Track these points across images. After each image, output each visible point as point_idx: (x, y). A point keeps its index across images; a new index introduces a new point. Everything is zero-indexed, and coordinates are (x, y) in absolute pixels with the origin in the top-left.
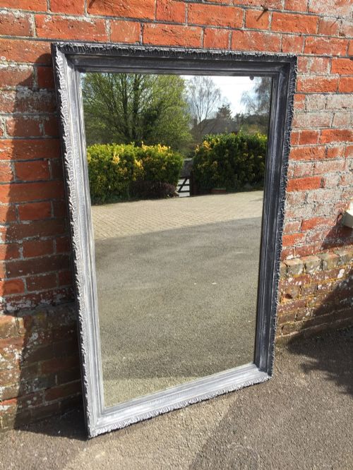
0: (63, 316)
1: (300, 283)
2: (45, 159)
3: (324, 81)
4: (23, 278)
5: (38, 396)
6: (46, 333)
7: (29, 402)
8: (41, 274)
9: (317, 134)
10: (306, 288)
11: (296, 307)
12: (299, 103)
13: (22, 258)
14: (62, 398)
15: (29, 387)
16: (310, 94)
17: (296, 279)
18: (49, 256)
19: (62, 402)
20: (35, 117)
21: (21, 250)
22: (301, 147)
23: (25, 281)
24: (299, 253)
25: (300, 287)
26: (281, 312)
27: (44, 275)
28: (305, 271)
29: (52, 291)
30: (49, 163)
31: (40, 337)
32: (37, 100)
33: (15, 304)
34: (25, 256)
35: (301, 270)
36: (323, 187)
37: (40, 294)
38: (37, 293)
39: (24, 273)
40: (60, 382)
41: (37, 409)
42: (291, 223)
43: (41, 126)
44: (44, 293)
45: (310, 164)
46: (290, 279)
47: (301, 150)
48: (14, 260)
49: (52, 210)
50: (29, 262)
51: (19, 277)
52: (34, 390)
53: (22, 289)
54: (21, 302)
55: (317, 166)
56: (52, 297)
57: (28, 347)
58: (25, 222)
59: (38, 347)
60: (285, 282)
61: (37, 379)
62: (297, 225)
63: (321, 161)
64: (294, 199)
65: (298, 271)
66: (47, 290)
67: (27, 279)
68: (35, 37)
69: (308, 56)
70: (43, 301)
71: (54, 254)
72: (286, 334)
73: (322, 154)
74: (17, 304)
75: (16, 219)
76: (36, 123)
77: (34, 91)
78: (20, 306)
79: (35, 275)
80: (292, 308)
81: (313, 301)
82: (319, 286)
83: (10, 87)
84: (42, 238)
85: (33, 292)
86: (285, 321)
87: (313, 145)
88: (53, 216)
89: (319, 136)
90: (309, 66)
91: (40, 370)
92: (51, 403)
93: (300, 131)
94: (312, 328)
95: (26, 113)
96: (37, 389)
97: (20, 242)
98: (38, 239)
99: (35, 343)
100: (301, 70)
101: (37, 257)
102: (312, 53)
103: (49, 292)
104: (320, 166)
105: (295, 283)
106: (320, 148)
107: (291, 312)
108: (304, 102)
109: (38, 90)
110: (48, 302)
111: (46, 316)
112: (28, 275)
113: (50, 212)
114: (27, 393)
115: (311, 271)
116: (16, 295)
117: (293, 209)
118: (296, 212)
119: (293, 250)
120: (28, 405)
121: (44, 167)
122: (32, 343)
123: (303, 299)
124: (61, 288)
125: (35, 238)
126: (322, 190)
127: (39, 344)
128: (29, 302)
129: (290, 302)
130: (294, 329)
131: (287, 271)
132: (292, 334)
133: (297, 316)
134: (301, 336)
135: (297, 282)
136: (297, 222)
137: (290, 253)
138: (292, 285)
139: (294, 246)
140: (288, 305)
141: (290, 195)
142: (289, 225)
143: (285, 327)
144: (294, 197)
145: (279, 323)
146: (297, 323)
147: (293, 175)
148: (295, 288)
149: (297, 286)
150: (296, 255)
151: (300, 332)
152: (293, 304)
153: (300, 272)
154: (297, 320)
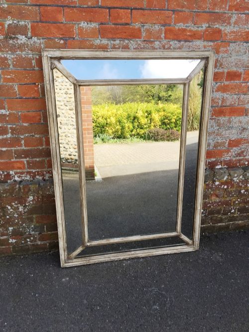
0: (49, 187)
1: (226, 187)
2: (37, 84)
3: (246, 32)
4: (25, 160)
5: (34, 237)
6: (38, 198)
7: (28, 240)
8: (35, 159)
9: (241, 74)
10: (231, 191)
11: (222, 204)
12: (225, 49)
13: (23, 148)
14: (49, 241)
15: (28, 230)
16: (234, 42)
17: (222, 184)
18: (41, 148)
19: (50, 244)
20: (30, 56)
21: (23, 142)
22: (227, 83)
23: (25, 162)
24: (227, 164)
25: (226, 189)
26: (210, 206)
27: (38, 160)
28: (229, 178)
29: (43, 171)
30: (39, 87)
31: (34, 200)
32: (31, 44)
33: (20, 176)
34: (25, 146)
35: (226, 177)
36: (246, 115)
37: (35, 172)
38: (34, 171)
39: (25, 157)
40: (48, 230)
41: (33, 245)
42: (220, 141)
43: (34, 62)
44: (38, 172)
45: (235, 96)
46: (217, 183)
47: (227, 86)
48: (19, 148)
49: (42, 118)
50: (28, 150)
51: (22, 160)
52: (32, 233)
53: (24, 168)
54: (24, 175)
55: (241, 98)
56: (43, 175)
57: (27, 204)
58: (25, 124)
59: (33, 206)
60: (212, 185)
61: (33, 226)
62: (224, 143)
63: (244, 95)
64: (222, 123)
65: (224, 177)
66: (40, 170)
67: (27, 161)
68: (29, 3)
69: (232, 14)
70: (37, 177)
71: (44, 147)
72: (215, 224)
73: (245, 90)
74: (21, 177)
75: (19, 122)
76: (30, 60)
77: (29, 39)
78: (23, 178)
79: (32, 160)
80: (219, 205)
81: (237, 202)
82: (242, 191)
83: (14, 36)
84: (36, 136)
85: (31, 170)
86: (213, 214)
87: (238, 82)
88: (42, 121)
89: (242, 76)
90: (233, 20)
91: (35, 220)
92: (42, 243)
93: (226, 71)
94: (237, 222)
95: (24, 53)
96: (33, 232)
97: (22, 137)
98: (33, 136)
99: (31, 202)
100: (226, 24)
101: (33, 148)
102: (235, 10)
103: (41, 171)
104: (243, 98)
105: (221, 186)
106: (244, 84)
107: (219, 208)
108: (228, 48)
109: (31, 38)
110: (41, 178)
111: (37, 186)
112: (28, 159)
113: (40, 119)
114: (27, 234)
115: (235, 179)
116: (20, 171)
117: (221, 130)
118: (224, 133)
119: (221, 161)
120: (27, 242)
121: (36, 89)
122: (29, 202)
123: (228, 199)
124: (48, 170)
125: (31, 135)
126: (246, 117)
127: (34, 204)
128: (29, 176)
129: (218, 200)
130: (221, 221)
131: (214, 176)
132: (219, 224)
133: (223, 211)
134: (227, 227)
135: (223, 186)
136: (224, 140)
137: (219, 164)
138: (218, 187)
139: (223, 159)
140: (215, 202)
141: (218, 120)
142: (218, 142)
143: (213, 218)
144: (221, 121)
145: (208, 215)
146: (224, 217)
147: (220, 104)
148: (221, 190)
149: (223, 188)
150: (224, 166)
151: (227, 224)
152: (220, 202)
153: (225, 179)
154: (224, 214)
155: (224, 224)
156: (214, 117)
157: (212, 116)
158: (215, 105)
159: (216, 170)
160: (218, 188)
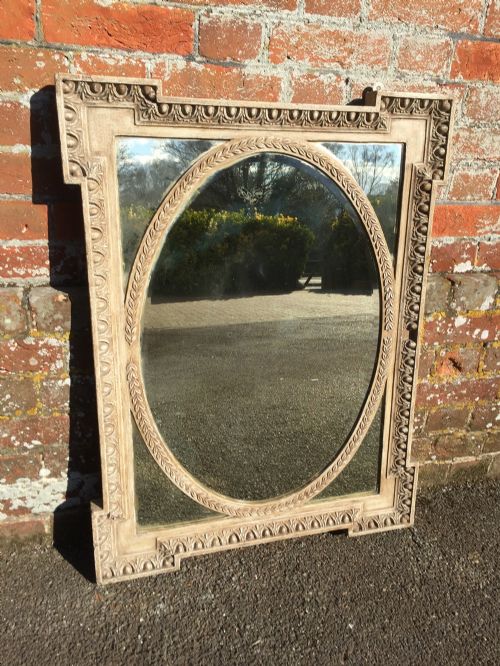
1: (485, 335)
11: (471, 395)
17: (475, 323)
24: (487, 259)
25: (485, 343)
26: (434, 400)
35: (489, 300)
42: (472, 173)
46: (460, 321)
60: (445, 327)
62: (486, 181)
64: (483, 103)
65: (483, 300)
72: (444, 459)
80: (461, 397)
86: (442, 426)
105: (472, 330)
107: (459, 406)
117: (478, 132)
118: (487, 142)
119: (473, 248)
123: (489, 376)
129: (458, 379)
130: (463, 448)
131: (453, 295)
132: (458, 460)
133: (473, 418)
134: (481, 467)
135: (477, 331)
136: (487, 171)
137: (465, 256)
138: (464, 336)
139: (477, 238)
140: (451, 387)
141: (472, 90)
142: (466, 177)
143: (440, 439)
144: (482, 95)
145: (427, 430)
146: (473, 436)
147: (480, 29)
148: (470, 345)
149: (478, 341)
150: (479, 265)
151: (480, 458)
152: (464, 385)
153: (485, 306)
154: (472, 427)
155: (471, 459)
156: (459, 78)
157: (454, 75)
158: (464, 29)
159: (458, 278)
160: (461, 338)
